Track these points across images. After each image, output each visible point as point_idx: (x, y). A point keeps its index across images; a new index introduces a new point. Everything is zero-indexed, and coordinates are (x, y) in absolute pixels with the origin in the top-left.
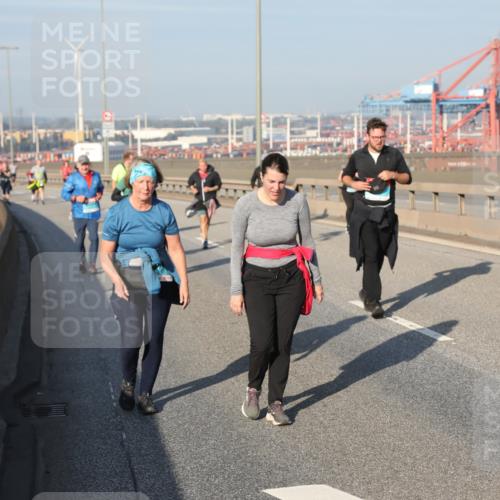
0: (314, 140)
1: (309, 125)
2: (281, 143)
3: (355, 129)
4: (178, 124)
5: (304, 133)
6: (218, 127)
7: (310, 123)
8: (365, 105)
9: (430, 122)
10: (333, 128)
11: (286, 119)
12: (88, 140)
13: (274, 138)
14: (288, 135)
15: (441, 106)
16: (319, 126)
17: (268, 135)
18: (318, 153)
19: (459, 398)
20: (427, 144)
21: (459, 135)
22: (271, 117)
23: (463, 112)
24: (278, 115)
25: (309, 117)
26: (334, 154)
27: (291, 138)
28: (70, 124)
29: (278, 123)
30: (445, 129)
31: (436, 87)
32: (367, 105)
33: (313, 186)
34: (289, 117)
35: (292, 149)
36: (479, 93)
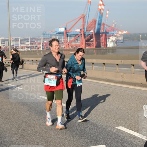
0: (28, 45)
1: (27, 41)
2: (17, 46)
3: (41, 42)
5: (25, 43)
7: (27, 40)
8: (44, 34)
9: (64, 39)
10: (34, 42)
11: (19, 39)
13: (15, 45)
14: (20, 44)
15: (67, 35)
16: (29, 41)
17: (13, 44)
18: (29, 49)
19: (74, 125)
20: (64, 46)
21: (73, 43)
22: (14, 38)
23: (74, 36)
24: (16, 38)
25: (26, 38)
26: (35, 50)
27: (21, 45)
29: (16, 40)
30: (69, 42)
31: (66, 29)
32: (45, 34)
33: (28, 60)
34: (20, 38)
35: (21, 48)
36: (79, 30)
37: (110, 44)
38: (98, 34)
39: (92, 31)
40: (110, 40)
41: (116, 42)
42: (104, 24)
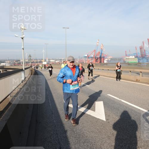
3: (78, 60)
4: (56, 59)
6: (61, 60)
8: (79, 57)
9: (87, 59)
12: (45, 61)
15: (88, 57)
21: (91, 61)
23: (91, 58)
28: (42, 59)
30: (89, 60)
31: (88, 55)
36: (93, 56)
37: (105, 62)
38: (100, 58)
39: (98, 56)
40: (105, 60)
41: (108, 61)
42: (103, 54)
